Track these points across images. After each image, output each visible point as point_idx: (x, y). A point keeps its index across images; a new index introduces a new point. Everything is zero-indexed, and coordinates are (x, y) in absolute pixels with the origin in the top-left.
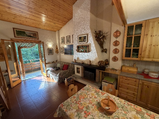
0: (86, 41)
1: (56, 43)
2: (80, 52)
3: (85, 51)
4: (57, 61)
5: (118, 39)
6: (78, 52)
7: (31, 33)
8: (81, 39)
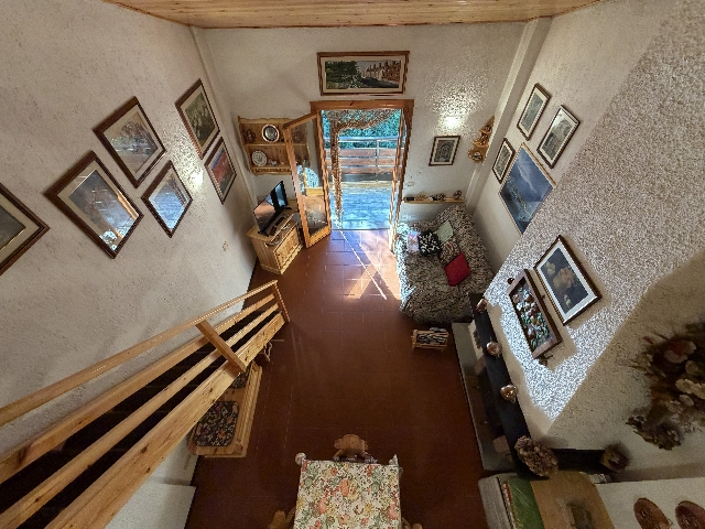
1: (495, 106)
2: (515, 306)
4: (458, 194)
6: (511, 295)
7: (377, 66)
8: (557, 270)
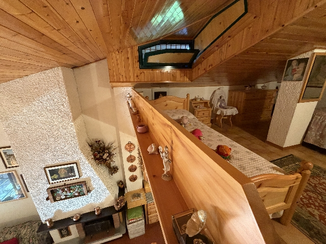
0: (75, 176)
2: (61, 199)
3: (79, 193)
5: (132, 154)
6: (55, 200)
